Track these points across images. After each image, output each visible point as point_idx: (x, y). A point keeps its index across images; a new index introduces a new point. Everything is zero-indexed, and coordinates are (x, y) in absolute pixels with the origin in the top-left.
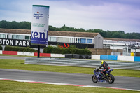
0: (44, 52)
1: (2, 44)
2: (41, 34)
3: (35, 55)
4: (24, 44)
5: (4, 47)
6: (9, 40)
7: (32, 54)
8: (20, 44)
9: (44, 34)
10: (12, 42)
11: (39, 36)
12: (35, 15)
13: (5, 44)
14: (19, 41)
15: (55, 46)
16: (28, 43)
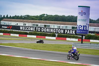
0: (85, 38)
1: (56, 33)
2: (84, 26)
3: (79, 40)
4: (71, 32)
5: (57, 35)
6: (61, 29)
7: (77, 40)
8: (68, 32)
9: (86, 26)
10: (62, 31)
11: (82, 28)
12: (79, 13)
13: (58, 33)
14: (67, 30)
15: (93, 34)
16: (74, 32)
